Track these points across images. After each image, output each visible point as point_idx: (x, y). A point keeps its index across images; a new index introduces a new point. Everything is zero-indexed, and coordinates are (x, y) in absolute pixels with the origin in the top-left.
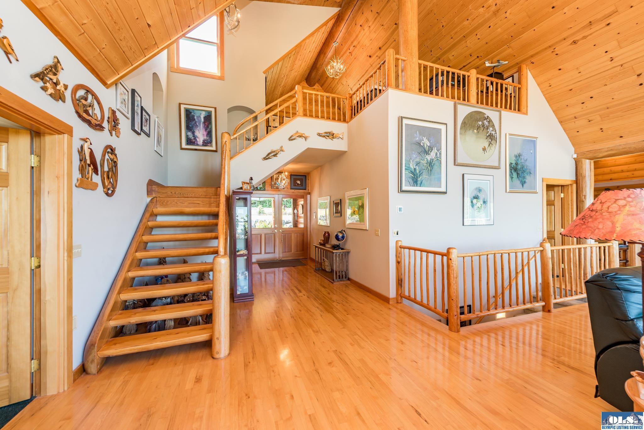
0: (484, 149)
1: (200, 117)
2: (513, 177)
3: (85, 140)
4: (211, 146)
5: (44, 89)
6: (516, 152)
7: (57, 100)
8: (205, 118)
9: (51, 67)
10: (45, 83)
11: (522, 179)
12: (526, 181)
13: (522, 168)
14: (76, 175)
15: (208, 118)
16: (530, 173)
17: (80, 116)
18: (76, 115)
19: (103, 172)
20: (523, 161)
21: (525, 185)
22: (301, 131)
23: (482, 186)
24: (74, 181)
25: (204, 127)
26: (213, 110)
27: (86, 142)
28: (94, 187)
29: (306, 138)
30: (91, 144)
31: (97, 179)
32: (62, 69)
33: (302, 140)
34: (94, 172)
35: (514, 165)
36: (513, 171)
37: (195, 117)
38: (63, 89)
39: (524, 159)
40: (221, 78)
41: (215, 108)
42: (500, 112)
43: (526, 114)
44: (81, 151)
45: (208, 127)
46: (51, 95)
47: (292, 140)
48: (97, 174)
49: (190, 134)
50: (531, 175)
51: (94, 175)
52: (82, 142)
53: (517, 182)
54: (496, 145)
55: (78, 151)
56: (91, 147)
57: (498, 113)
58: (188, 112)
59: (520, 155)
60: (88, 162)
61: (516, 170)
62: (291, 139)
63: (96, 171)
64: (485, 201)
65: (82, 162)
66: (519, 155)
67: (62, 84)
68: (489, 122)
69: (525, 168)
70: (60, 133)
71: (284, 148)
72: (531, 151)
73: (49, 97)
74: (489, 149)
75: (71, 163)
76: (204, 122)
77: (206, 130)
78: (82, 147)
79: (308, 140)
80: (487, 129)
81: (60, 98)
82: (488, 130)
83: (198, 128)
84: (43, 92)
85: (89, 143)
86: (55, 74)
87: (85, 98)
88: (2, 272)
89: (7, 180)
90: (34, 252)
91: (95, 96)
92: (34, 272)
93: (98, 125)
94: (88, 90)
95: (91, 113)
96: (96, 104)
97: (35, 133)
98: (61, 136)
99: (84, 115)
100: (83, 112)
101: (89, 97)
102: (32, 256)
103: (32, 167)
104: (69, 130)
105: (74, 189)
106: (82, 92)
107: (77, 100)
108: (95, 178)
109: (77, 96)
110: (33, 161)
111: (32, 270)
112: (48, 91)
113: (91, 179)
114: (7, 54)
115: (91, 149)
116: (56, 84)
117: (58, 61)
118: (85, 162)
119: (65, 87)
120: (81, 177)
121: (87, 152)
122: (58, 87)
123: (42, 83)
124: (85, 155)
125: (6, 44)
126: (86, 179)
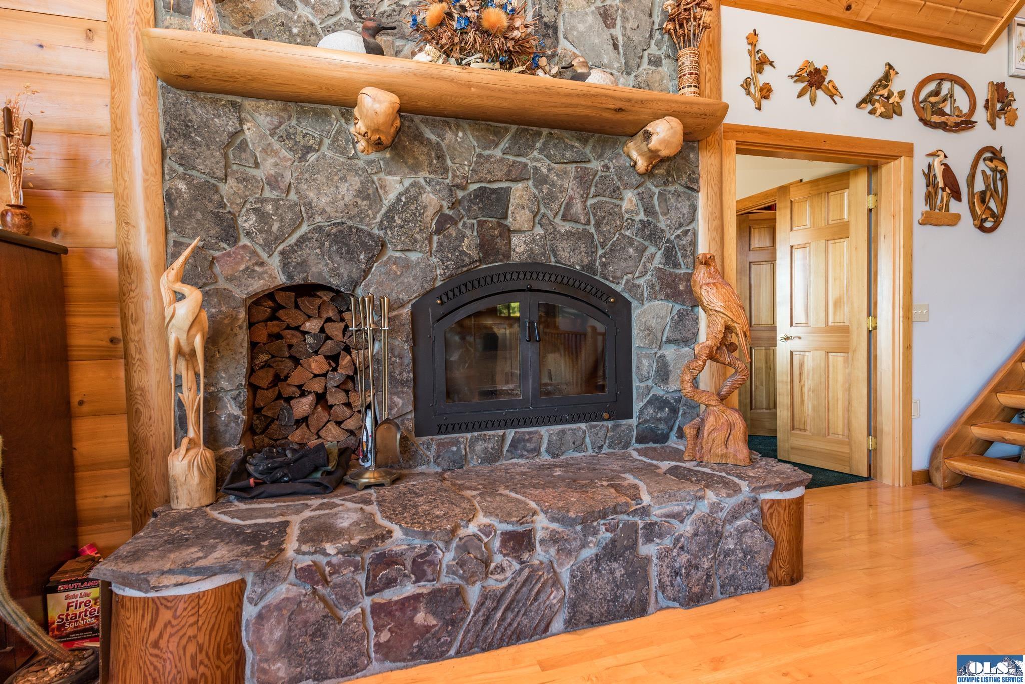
3: (934, 154)
5: (872, 112)
7: (892, 117)
9: (880, 80)
10: (873, 105)
14: (920, 207)
17: (926, 123)
18: (921, 124)
19: (972, 195)
24: (917, 216)
27: (939, 156)
28: (955, 220)
30: (946, 156)
31: (960, 207)
32: (897, 73)
34: (952, 196)
38: (897, 99)
44: (929, 174)
46: (881, 115)
48: (959, 199)
51: (953, 202)
52: (930, 159)
55: (924, 173)
56: (946, 161)
60: (941, 184)
63: (957, 195)
65: (930, 188)
67: (896, 94)
70: (896, 157)
73: (881, 118)
75: (911, 192)
78: (930, 167)
81: (894, 112)
84: (872, 116)
85: (942, 156)
86: (886, 86)
87: (937, 93)
88: (845, 330)
89: (848, 229)
90: (872, 310)
91: (956, 80)
92: (871, 334)
93: (962, 122)
94: (941, 78)
95: (948, 110)
96: (959, 92)
97: (873, 168)
98: (897, 162)
99: (935, 118)
100: (933, 113)
101: (946, 87)
102: (869, 314)
103: (871, 210)
104: (908, 150)
105: (917, 228)
106: (932, 86)
107: (921, 102)
108: (955, 207)
109: (922, 96)
110: (871, 201)
111: (870, 332)
112: (879, 111)
113: (947, 209)
114: (832, 97)
115: (946, 165)
116: (888, 98)
117: (891, 67)
118: (936, 186)
119: (902, 94)
120: (928, 208)
121: (939, 170)
122: (891, 101)
123: (870, 107)
124: (935, 175)
125: (831, 87)
126: (937, 210)
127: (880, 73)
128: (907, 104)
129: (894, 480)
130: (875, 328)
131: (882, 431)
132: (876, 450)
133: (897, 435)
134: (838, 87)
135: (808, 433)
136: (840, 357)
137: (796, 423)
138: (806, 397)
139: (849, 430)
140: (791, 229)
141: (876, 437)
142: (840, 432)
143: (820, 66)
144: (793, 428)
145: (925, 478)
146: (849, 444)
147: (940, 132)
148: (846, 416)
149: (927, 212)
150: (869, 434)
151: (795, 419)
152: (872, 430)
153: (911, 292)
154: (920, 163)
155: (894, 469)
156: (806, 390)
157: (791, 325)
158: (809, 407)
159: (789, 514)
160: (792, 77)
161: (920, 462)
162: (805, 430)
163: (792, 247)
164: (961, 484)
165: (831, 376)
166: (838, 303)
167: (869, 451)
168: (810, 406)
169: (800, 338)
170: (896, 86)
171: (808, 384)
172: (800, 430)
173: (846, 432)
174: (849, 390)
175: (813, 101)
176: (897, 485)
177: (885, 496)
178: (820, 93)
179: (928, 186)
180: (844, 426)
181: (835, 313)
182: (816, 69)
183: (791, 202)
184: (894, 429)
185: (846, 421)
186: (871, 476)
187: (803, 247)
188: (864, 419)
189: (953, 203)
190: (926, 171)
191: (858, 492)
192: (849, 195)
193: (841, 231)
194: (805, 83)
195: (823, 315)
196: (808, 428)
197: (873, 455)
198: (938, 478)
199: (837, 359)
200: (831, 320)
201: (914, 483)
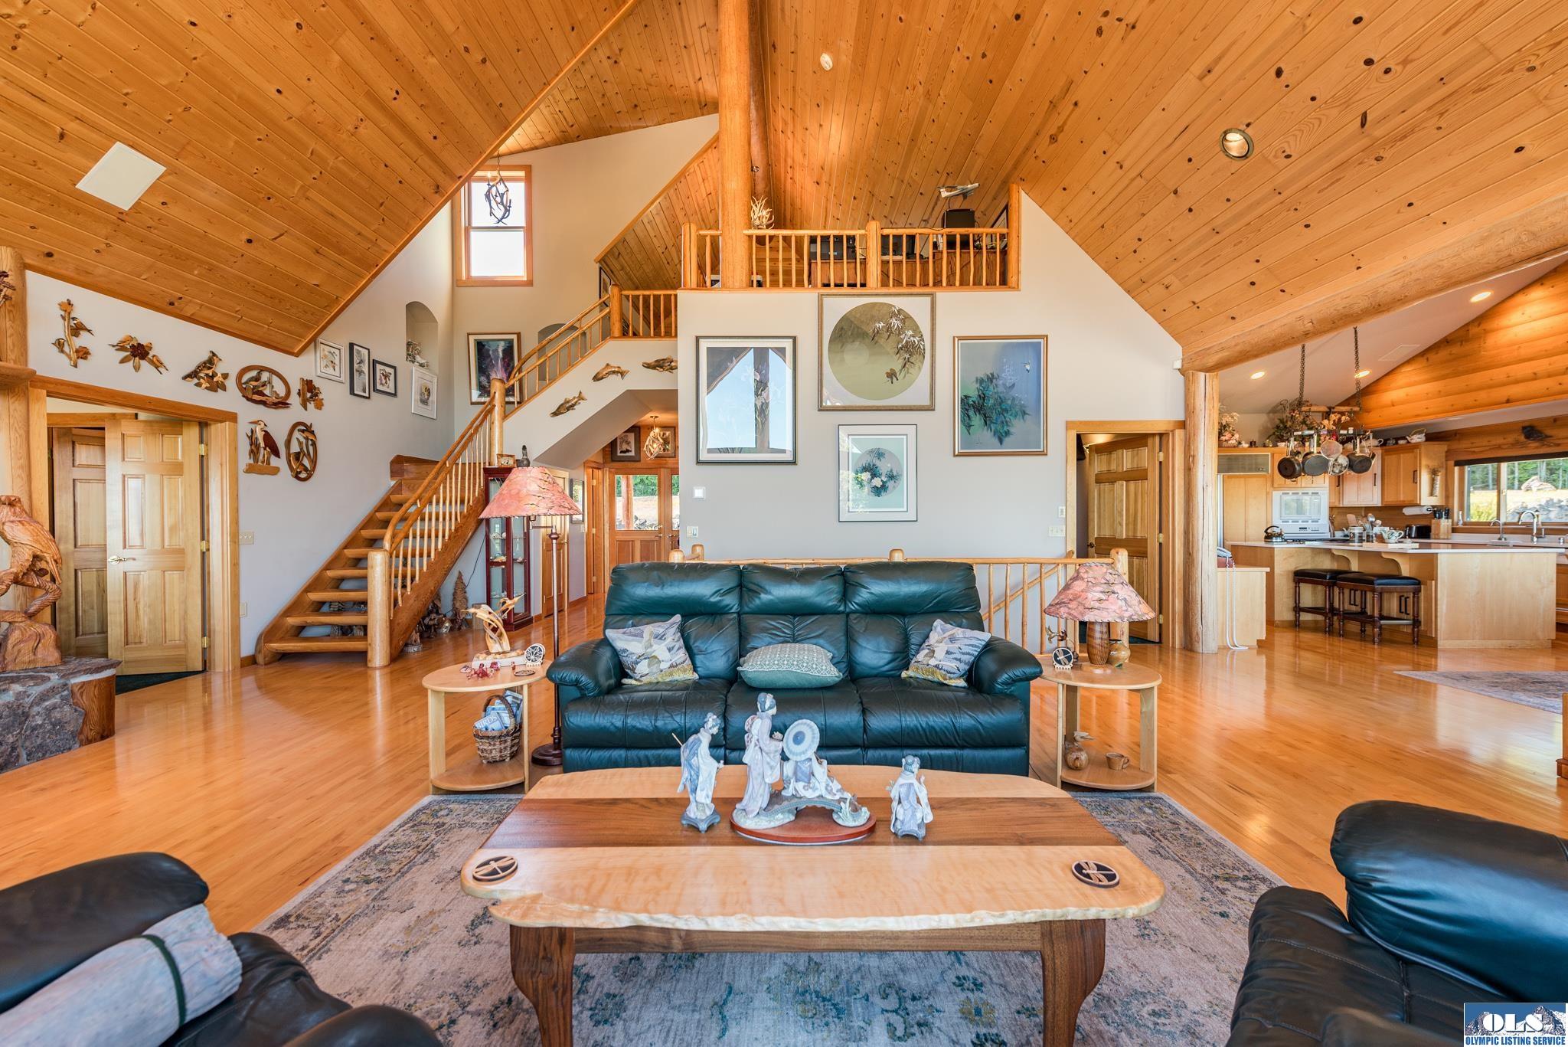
0: (891, 375)
1: (497, 350)
2: (973, 423)
3: (256, 423)
4: (513, 395)
5: (199, 385)
6: (982, 372)
7: (216, 391)
8: (504, 351)
9: (205, 363)
11: (999, 428)
12: (1012, 430)
13: (1000, 404)
14: (245, 459)
15: (508, 351)
16: (1024, 413)
17: (248, 399)
18: (244, 399)
19: (288, 455)
20: (1001, 389)
21: (1007, 440)
22: (614, 363)
23: (883, 446)
24: (242, 467)
25: (503, 366)
26: (514, 337)
27: (260, 425)
28: (275, 471)
29: (622, 374)
30: (266, 426)
31: (280, 462)
32: (220, 360)
33: (615, 379)
34: (272, 454)
35: (974, 399)
36: (971, 413)
37: (491, 352)
38: (221, 379)
39: (1004, 385)
40: (529, 283)
41: (519, 335)
42: (932, 295)
43: (1017, 288)
44: (252, 437)
45: (508, 365)
46: (206, 388)
47: (598, 380)
48: (278, 457)
49: (483, 379)
50: (1026, 417)
53: (987, 435)
54: (922, 363)
56: (266, 429)
57: (928, 299)
58: (480, 345)
59: (991, 378)
60: (262, 445)
61: (979, 408)
62: (596, 378)
63: (276, 454)
64: (895, 474)
65: (254, 446)
66: (988, 378)
67: (219, 375)
68: (903, 321)
69: (1009, 402)
70: (222, 421)
71: (584, 395)
72: (1028, 367)
74: (903, 373)
75: (236, 449)
76: (503, 359)
77: (506, 371)
79: (627, 377)
80: (899, 334)
82: (902, 337)
83: (495, 369)
85: (263, 425)
86: (210, 368)
87: (257, 379)
88: (181, 552)
89: (182, 468)
90: (204, 535)
91: (272, 372)
92: (204, 555)
93: (279, 403)
94: (262, 369)
95: (267, 392)
96: (276, 380)
97: (203, 425)
98: (223, 424)
99: (256, 397)
100: (254, 393)
101: (265, 376)
102: (203, 539)
103: (202, 456)
104: (232, 418)
105: (242, 476)
106: (254, 373)
107: (244, 383)
108: (274, 461)
109: (245, 378)
110: (202, 449)
111: (203, 554)
112: (204, 386)
113: (268, 463)
114: (157, 367)
115: (265, 431)
116: (212, 377)
117: (214, 354)
118: (258, 446)
119: (225, 376)
120: (252, 462)
121: (260, 435)
122: (215, 379)
123: (196, 381)
124: (257, 438)
125: (155, 360)
126: (260, 463)
127: (205, 357)
128: (231, 383)
129: (224, 667)
130: (208, 550)
131: (214, 631)
132: (210, 647)
133: (226, 631)
134: (163, 361)
135: (144, 645)
136: (176, 575)
137: (129, 638)
138: (141, 613)
139: (186, 635)
140: (123, 459)
141: (210, 637)
142: (177, 638)
143: (144, 343)
144: (127, 643)
145: (252, 661)
146: (185, 646)
147: (261, 407)
148: (182, 624)
149: (250, 464)
150: (204, 635)
151: (129, 634)
152: (206, 631)
153: (237, 523)
154: (244, 428)
155: (224, 657)
156: (141, 606)
157: (125, 547)
158: (144, 622)
159: (100, 689)
160: (114, 346)
161: (247, 649)
162: (141, 643)
163: (124, 476)
164: (279, 659)
165: (167, 591)
166: (174, 529)
167: (204, 649)
168: (146, 620)
169: (134, 559)
170: (220, 369)
171: (143, 601)
172: (135, 643)
173: (182, 638)
174: (185, 602)
175: (137, 368)
176: (227, 670)
177: (217, 681)
178: (144, 363)
179: (251, 445)
180: (180, 632)
181: (171, 538)
182: (139, 344)
183: (123, 435)
184: (224, 627)
185: (182, 628)
186: (206, 667)
187: (137, 477)
188: (199, 623)
189: (273, 459)
190: (250, 434)
191: (196, 682)
192: (183, 441)
193: (177, 469)
194: (128, 353)
195: (158, 539)
196: (145, 640)
197: (206, 652)
198: (260, 659)
199: (173, 577)
200: (167, 543)
201: (242, 666)
